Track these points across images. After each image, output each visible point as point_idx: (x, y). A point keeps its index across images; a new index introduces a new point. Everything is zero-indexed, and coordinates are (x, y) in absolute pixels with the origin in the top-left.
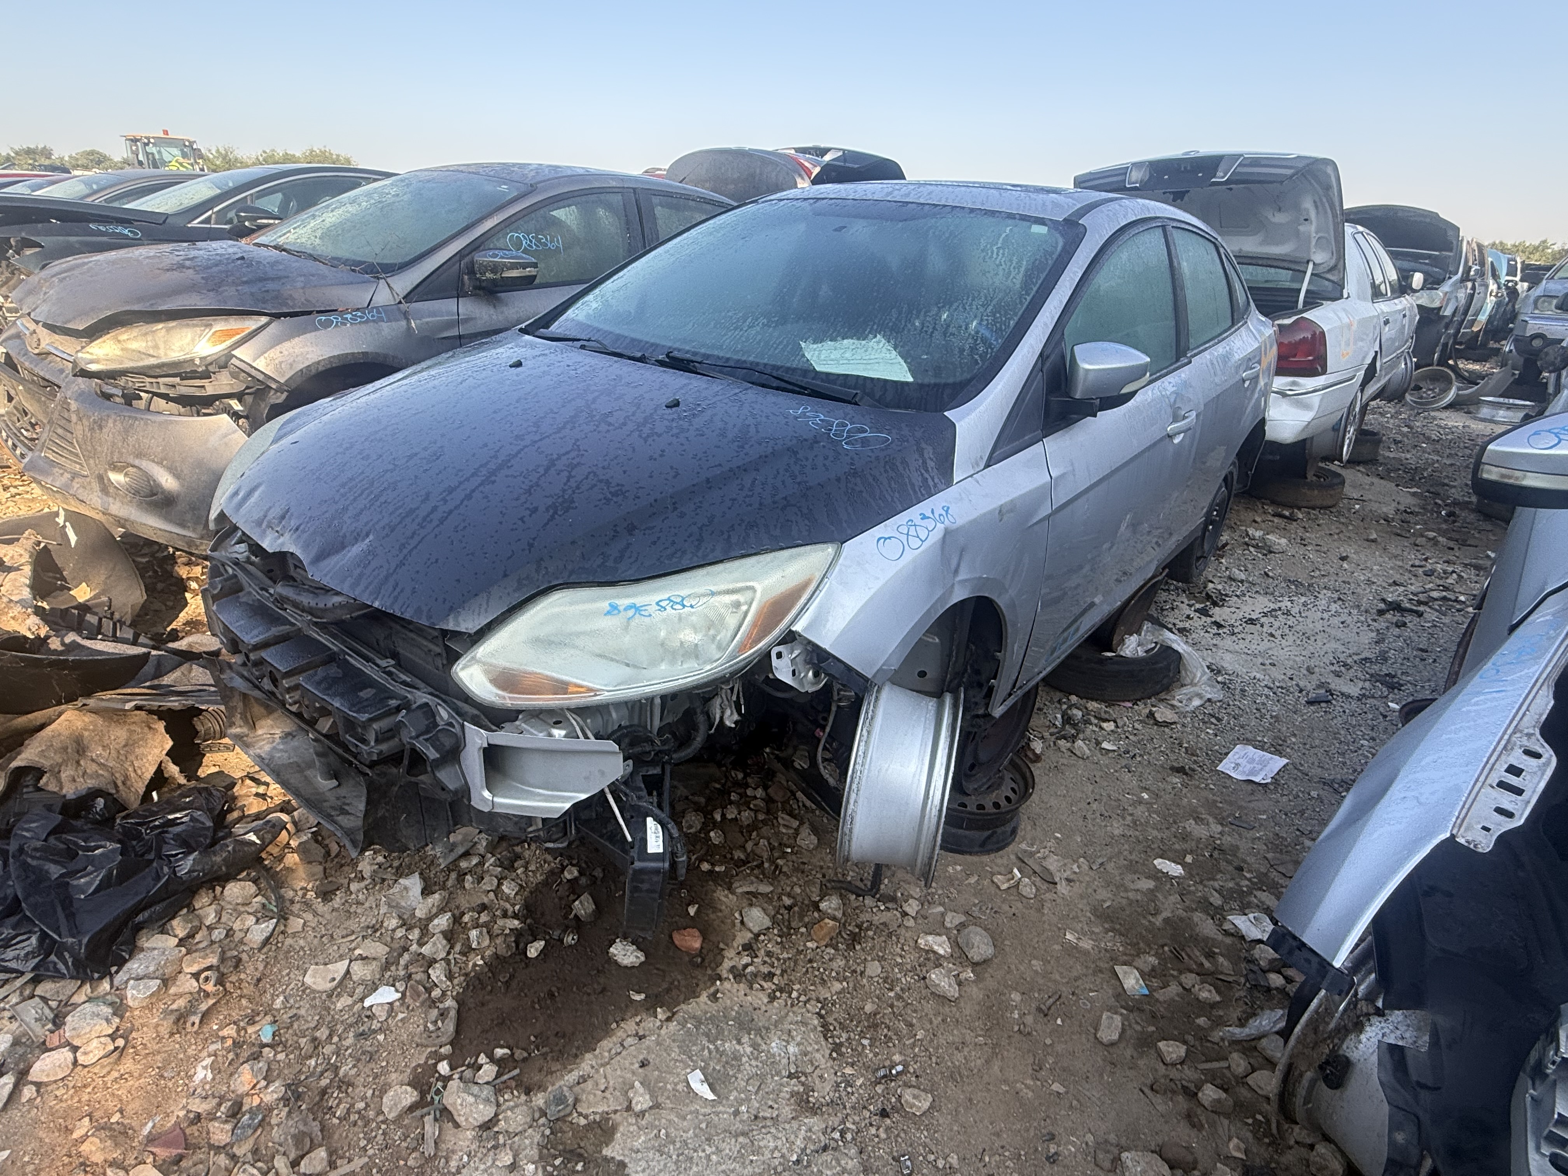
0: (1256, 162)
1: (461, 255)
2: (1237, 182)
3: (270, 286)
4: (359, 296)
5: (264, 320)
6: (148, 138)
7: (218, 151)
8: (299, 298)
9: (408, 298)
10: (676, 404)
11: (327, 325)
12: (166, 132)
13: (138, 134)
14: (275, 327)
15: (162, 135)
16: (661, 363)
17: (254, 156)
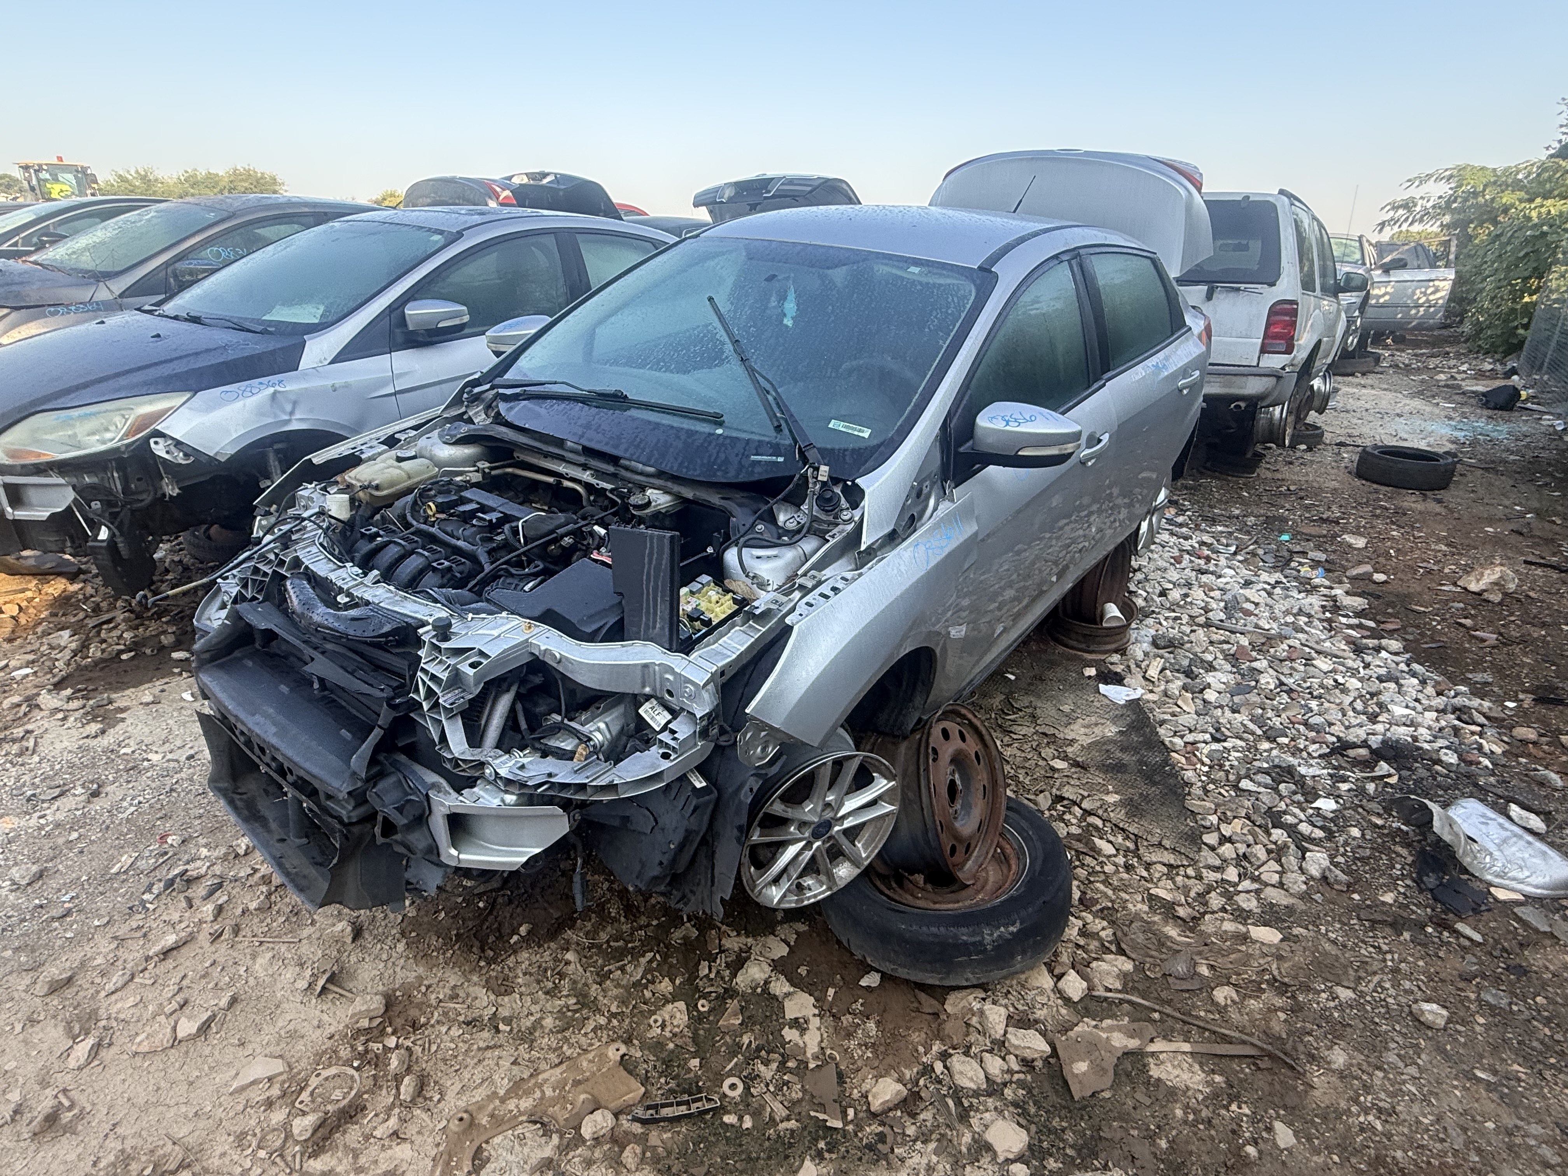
0: (791, 181)
1: (167, 264)
2: (780, 196)
3: (14, 288)
4: (85, 294)
5: (6, 311)
6: (40, 166)
7: (137, 172)
8: (33, 295)
9: (121, 296)
10: (158, 336)
11: (56, 313)
12: (60, 159)
13: (30, 161)
14: (15, 315)
15: (55, 161)
16: (186, 320)
17: (175, 176)
